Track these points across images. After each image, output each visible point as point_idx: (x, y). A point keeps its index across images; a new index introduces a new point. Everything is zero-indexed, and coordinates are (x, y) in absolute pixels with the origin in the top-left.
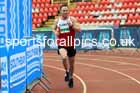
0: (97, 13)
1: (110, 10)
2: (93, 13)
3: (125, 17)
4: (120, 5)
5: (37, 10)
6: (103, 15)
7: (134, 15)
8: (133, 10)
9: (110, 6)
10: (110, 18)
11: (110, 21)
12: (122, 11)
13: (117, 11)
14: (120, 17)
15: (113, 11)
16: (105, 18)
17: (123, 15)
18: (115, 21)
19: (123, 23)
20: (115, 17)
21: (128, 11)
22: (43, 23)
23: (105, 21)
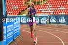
0: (42, 10)
2: (40, 9)
3: (53, 11)
4: (51, 6)
5: (18, 8)
7: (57, 10)
8: (56, 9)
9: (47, 7)
10: (47, 11)
11: (47, 13)
12: (52, 9)
13: (50, 9)
14: (51, 11)
15: (48, 9)
16: (45, 11)
18: (49, 13)
19: (52, 14)
20: (49, 11)
21: (54, 9)
22: (20, 13)
23: (45, 13)
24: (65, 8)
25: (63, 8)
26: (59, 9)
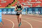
1: (27, 2)
2: (22, 3)
3: (32, 4)
5: (6, 2)
6: (25, 4)
7: (35, 4)
8: (34, 3)
9: (28, 1)
10: (27, 5)
11: (27, 6)
13: (30, 3)
15: (28, 3)
16: (26, 5)
17: (31, 4)
18: (29, 6)
19: (31, 6)
21: (33, 3)
22: (7, 6)
23: (26, 6)
24: (40, 2)
25: (39, 2)
26: (36, 2)
